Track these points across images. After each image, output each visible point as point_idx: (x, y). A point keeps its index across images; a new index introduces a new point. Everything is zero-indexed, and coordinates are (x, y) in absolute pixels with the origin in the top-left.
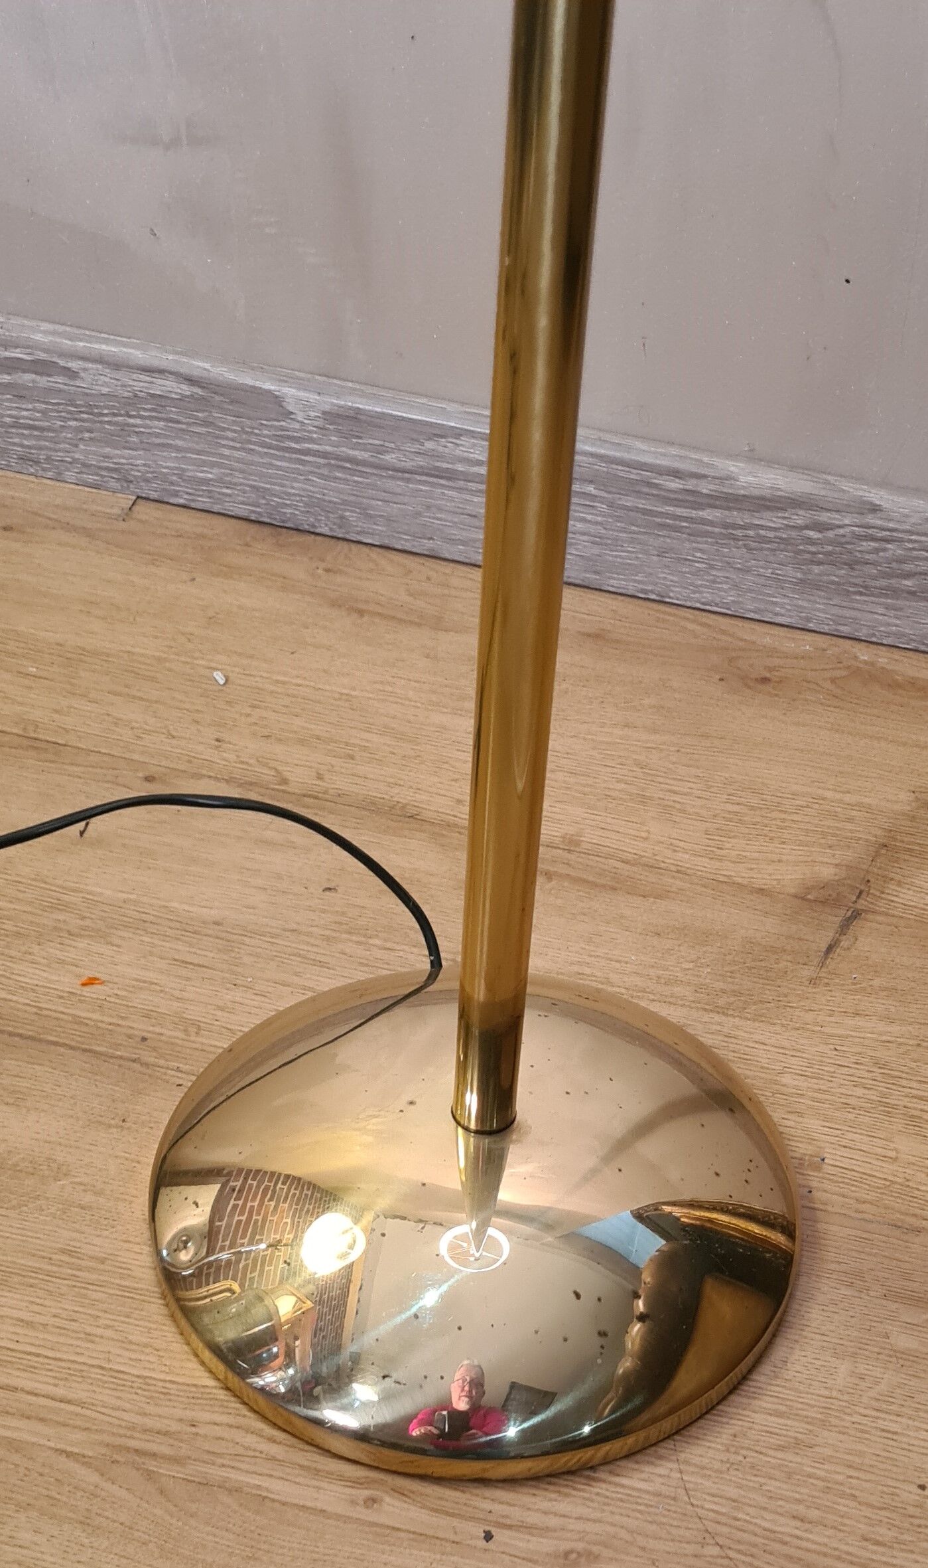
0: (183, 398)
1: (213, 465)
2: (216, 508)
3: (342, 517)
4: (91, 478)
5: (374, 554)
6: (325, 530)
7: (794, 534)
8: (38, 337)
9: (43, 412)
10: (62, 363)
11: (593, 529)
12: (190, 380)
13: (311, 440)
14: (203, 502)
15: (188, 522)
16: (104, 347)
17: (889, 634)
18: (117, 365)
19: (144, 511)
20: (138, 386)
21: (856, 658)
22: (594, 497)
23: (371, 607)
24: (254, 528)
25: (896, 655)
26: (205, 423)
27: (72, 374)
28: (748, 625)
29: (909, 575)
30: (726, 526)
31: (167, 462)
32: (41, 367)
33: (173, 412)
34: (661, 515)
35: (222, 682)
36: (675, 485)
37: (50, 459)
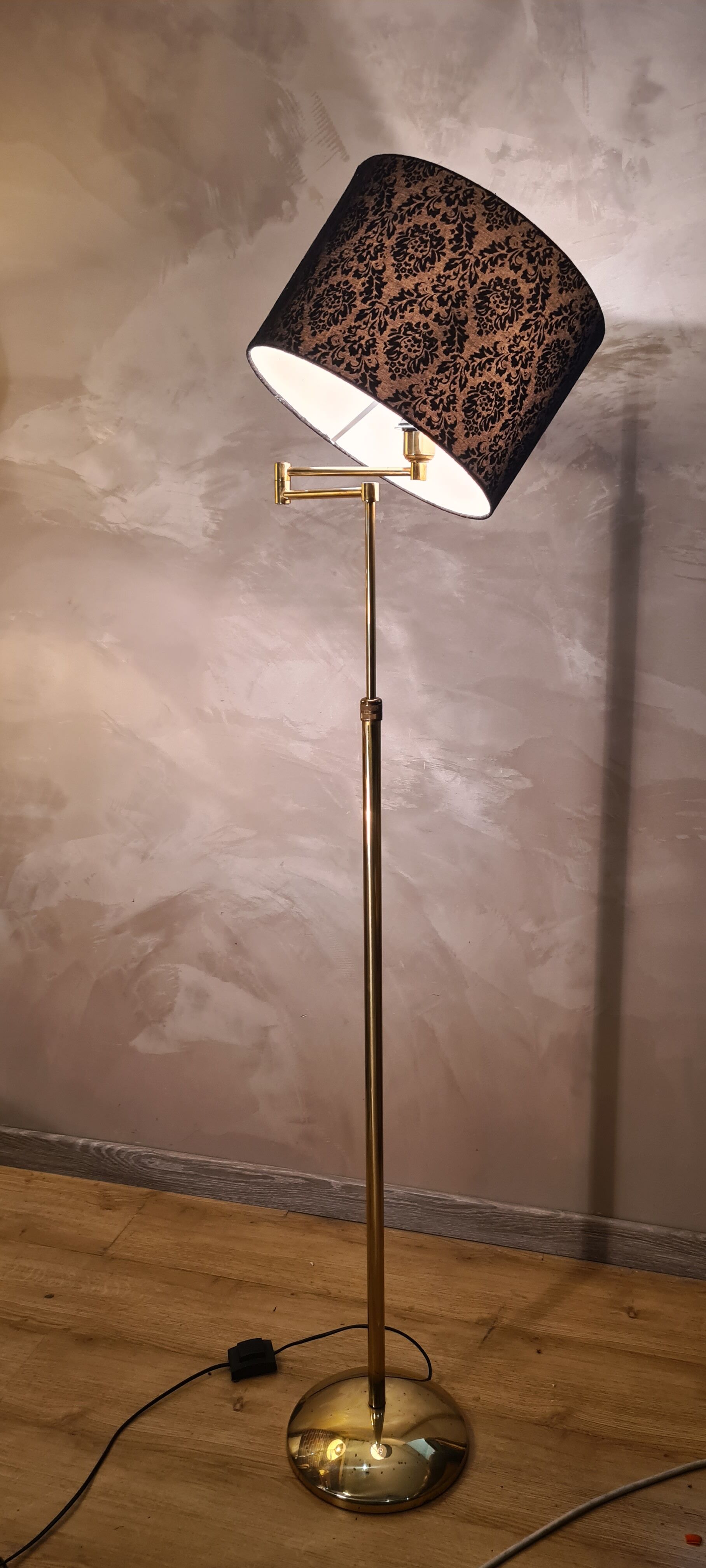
0: (303, 1183)
1: (311, 1201)
2: (311, 1213)
3: (347, 1214)
4: (276, 1206)
7: (473, 1215)
8: (265, 1170)
9: (264, 1189)
10: (271, 1176)
11: (418, 1215)
12: (305, 1179)
13: (339, 1194)
14: (307, 1211)
15: (302, 1218)
16: (281, 1171)
18: (284, 1176)
19: (290, 1215)
20: (290, 1181)
21: (496, 1250)
23: (355, 1241)
24: (322, 1218)
26: (309, 1190)
27: (272, 1179)
28: (462, 1241)
30: (455, 1213)
31: (298, 1201)
32: (263, 1177)
33: (300, 1187)
34: (436, 1210)
35: (312, 1264)
37: (264, 1201)
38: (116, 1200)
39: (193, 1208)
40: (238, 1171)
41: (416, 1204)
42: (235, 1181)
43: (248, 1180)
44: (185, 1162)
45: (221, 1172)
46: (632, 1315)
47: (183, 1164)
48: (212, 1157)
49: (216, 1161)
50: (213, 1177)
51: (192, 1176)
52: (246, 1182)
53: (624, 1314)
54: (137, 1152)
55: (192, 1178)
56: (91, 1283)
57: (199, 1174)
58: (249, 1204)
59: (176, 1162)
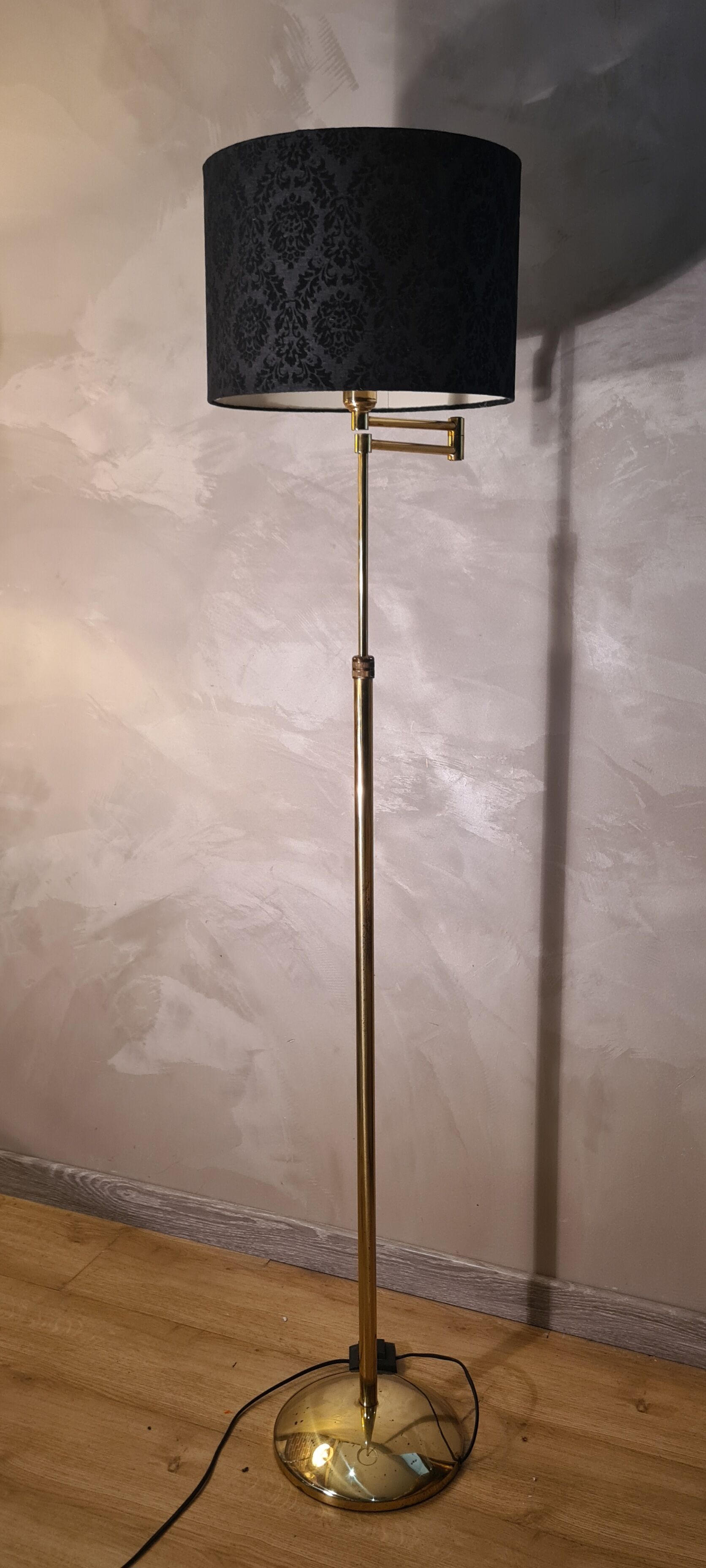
0: (286, 1230)
1: (294, 1250)
2: (294, 1264)
3: (332, 1268)
4: (256, 1253)
5: (343, 1280)
6: (327, 1272)
7: (472, 1279)
8: (246, 1211)
9: (245, 1233)
10: (252, 1219)
11: (411, 1275)
12: (289, 1225)
13: (324, 1244)
14: (290, 1262)
15: (284, 1268)
16: (265, 1214)
17: (508, 1315)
18: (268, 1220)
19: (271, 1264)
20: (274, 1226)
21: (496, 1323)
22: (410, 1265)
23: (337, 1298)
24: (304, 1271)
25: (510, 1323)
26: (293, 1238)
27: (255, 1222)
28: (462, 1310)
29: (510, 1295)
30: (452, 1276)
31: (280, 1249)
32: (246, 1220)
33: (283, 1234)
34: (431, 1271)
35: (285, 1320)
36: (434, 1262)
37: (244, 1247)
38: (86, 1233)
39: (167, 1248)
40: (217, 1210)
41: (408, 1262)
42: (214, 1222)
43: (227, 1222)
44: (163, 1197)
45: (200, 1211)
46: (641, 1408)
47: (160, 1198)
48: (192, 1193)
49: (194, 1198)
50: (191, 1215)
51: (169, 1213)
52: (226, 1224)
53: (633, 1407)
54: (112, 1182)
55: (170, 1215)
56: (43, 1318)
57: (177, 1211)
58: (228, 1248)
59: (153, 1196)
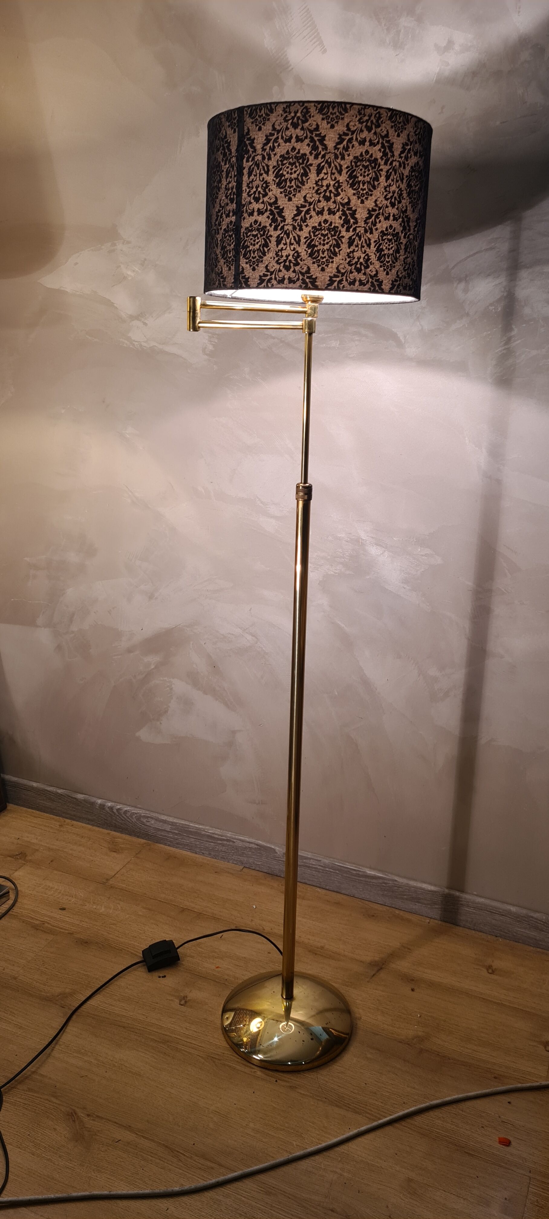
0: (255, 848)
1: (260, 862)
2: (260, 870)
4: (235, 862)
6: (282, 876)
7: (380, 884)
8: (228, 835)
9: (227, 849)
10: (233, 840)
12: (257, 845)
14: (258, 869)
15: (254, 873)
16: (241, 838)
17: (403, 908)
18: (243, 841)
19: (245, 870)
20: (247, 845)
21: (395, 912)
22: (338, 874)
24: (267, 874)
26: (260, 853)
27: (234, 842)
28: (373, 903)
29: (404, 895)
30: (365, 881)
31: (251, 860)
32: (227, 840)
33: (253, 851)
34: (352, 878)
35: (255, 908)
36: (355, 872)
37: (227, 858)
38: (120, 846)
39: (175, 857)
40: (209, 834)
41: (337, 872)
42: (207, 841)
43: (216, 841)
44: (173, 824)
45: (197, 834)
46: (490, 971)
47: (170, 824)
48: (192, 822)
49: (193, 825)
50: (191, 836)
51: (176, 834)
52: (215, 843)
53: (484, 970)
54: (138, 813)
55: (177, 835)
56: (94, 903)
57: (181, 833)
58: (216, 859)
59: (165, 823)
